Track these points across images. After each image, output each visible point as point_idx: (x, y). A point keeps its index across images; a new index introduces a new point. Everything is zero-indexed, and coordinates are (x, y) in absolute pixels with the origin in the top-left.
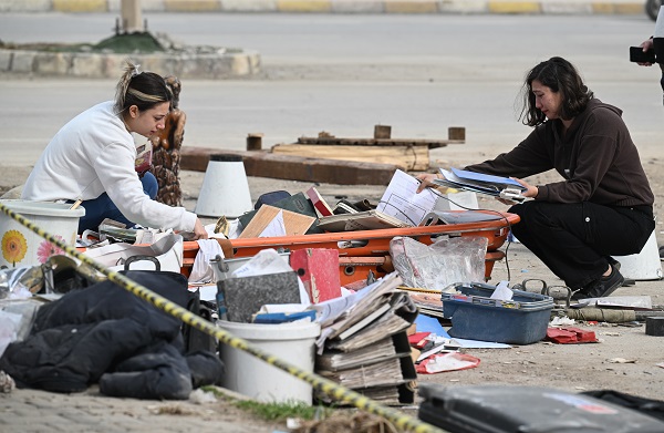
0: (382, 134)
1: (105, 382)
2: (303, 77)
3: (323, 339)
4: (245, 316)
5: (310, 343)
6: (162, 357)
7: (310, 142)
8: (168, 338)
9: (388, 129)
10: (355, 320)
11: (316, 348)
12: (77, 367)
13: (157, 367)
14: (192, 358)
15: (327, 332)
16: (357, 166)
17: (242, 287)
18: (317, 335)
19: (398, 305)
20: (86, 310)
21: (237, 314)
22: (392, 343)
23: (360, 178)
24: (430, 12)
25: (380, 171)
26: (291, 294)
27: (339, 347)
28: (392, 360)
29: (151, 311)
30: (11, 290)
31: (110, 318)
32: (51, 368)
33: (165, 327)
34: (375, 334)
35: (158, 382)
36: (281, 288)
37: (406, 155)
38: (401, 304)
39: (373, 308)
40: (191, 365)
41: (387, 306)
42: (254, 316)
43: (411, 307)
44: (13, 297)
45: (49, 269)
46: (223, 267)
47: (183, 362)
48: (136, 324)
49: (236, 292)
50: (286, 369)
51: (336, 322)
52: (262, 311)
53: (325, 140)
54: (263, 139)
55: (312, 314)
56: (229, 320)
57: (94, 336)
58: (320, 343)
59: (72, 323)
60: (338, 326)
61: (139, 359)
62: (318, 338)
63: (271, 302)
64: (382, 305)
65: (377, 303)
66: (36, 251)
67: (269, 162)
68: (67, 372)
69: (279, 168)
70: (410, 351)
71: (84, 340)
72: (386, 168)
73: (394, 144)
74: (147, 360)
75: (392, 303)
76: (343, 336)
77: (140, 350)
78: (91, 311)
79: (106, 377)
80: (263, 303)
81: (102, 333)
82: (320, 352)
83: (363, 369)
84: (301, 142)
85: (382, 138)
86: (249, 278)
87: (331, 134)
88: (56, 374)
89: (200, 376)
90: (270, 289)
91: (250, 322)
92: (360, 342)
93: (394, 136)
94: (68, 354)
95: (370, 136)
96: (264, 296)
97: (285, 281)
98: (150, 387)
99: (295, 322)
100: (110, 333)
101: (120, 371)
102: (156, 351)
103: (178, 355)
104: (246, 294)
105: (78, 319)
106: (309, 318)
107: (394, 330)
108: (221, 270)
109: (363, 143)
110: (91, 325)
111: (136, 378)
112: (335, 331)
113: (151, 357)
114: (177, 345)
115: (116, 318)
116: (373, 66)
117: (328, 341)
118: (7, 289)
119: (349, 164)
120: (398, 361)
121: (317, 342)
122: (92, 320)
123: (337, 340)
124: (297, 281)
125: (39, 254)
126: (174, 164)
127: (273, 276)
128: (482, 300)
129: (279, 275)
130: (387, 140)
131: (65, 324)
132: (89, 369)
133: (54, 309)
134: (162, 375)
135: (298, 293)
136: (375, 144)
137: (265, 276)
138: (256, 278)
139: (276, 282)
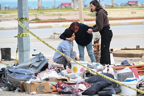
0: (138, 47)
1: (99, 93)
2: (117, 38)
4: (123, 80)
6: (110, 88)
7: (123, 49)
8: (110, 85)
9: (139, 46)
11: (137, 86)
12: (93, 91)
13: (109, 90)
14: (115, 88)
15: (139, 83)
16: (134, 54)
17: (122, 75)
18: (137, 83)
20: (94, 80)
21: (121, 80)
23: (134, 56)
24: (140, 24)
25: (138, 54)
26: (132, 76)
27: (142, 86)
29: (107, 80)
30: (78, 77)
31: (99, 81)
32: (88, 91)
33: (110, 83)
35: (109, 93)
36: (130, 75)
37: (143, 51)
40: (115, 90)
42: (125, 80)
44: (78, 78)
45: (85, 73)
46: (116, 72)
47: (114, 89)
48: (104, 82)
49: (121, 76)
50: (130, 88)
51: (141, 81)
52: (126, 79)
53: (126, 49)
54: (113, 50)
55: (136, 80)
56: (120, 81)
57: (96, 85)
58: (138, 85)
59: (92, 83)
60: (141, 82)
61: (105, 89)
62: (137, 84)
63: (128, 78)
66: (79, 70)
67: (116, 54)
68: (91, 92)
69: (118, 55)
71: (94, 85)
72: (139, 54)
73: (140, 49)
74: (107, 89)
76: (142, 84)
77: (105, 87)
78: (95, 80)
79: (99, 92)
80: (126, 78)
81: (98, 84)
82: (138, 87)
84: (122, 49)
85: (138, 48)
86: (124, 73)
87: (127, 48)
88: (89, 92)
89: (117, 92)
90: (128, 75)
91: (124, 81)
93: (140, 48)
94: (92, 88)
95: (135, 48)
96: (127, 76)
97: (130, 73)
98: (108, 94)
99: (133, 81)
100: (99, 84)
101: (102, 91)
102: (108, 87)
103: (112, 88)
104: (123, 76)
105: (93, 82)
108: (115, 73)
109: (134, 49)
110: (96, 83)
111: (105, 92)
112: (141, 83)
113: (108, 88)
114: (112, 86)
115: (100, 81)
116: (131, 35)
117: (139, 85)
118: (77, 77)
119: (132, 53)
121: (137, 85)
122: (96, 82)
123: (141, 84)
124: (133, 73)
125: (80, 71)
126: (99, 54)
127: (128, 72)
129: (129, 72)
130: (139, 48)
131: (90, 83)
132: (96, 91)
133: (88, 80)
134: (110, 91)
135: (133, 76)
136: (137, 49)
138: (125, 73)
139: (129, 74)
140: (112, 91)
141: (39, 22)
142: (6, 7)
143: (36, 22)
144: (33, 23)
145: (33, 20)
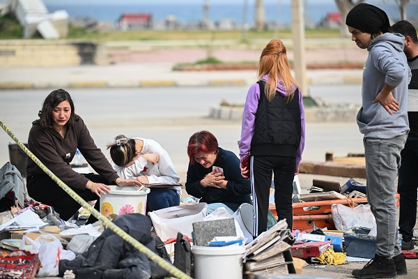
3: (246, 255)
5: (239, 257)
6: (136, 261)
10: (262, 244)
11: (242, 259)
13: (131, 266)
15: (247, 251)
17: (203, 227)
19: (285, 237)
21: (201, 241)
22: (283, 256)
26: (230, 230)
27: (254, 258)
28: (283, 265)
32: (92, 269)
34: (272, 252)
36: (225, 227)
38: (287, 236)
39: (271, 238)
41: (279, 237)
42: (209, 243)
43: (292, 238)
47: (148, 264)
49: (201, 229)
51: (253, 246)
52: (214, 240)
58: (244, 257)
60: (253, 248)
61: (124, 262)
62: (243, 254)
64: (276, 236)
65: (273, 235)
68: (101, 272)
70: (292, 260)
74: (128, 263)
75: (281, 235)
76: (255, 253)
80: (214, 236)
82: (245, 262)
83: (267, 270)
86: (208, 222)
90: (219, 227)
91: (206, 246)
92: (264, 256)
96: (216, 231)
97: (227, 223)
99: (231, 246)
103: (145, 259)
104: (206, 230)
106: (238, 244)
107: (283, 249)
111: (119, 272)
112: (252, 251)
113: (130, 261)
117: (248, 257)
120: (286, 266)
123: (252, 255)
124: (234, 223)
127: (221, 221)
128: (364, 236)
129: (224, 220)
134: (131, 271)
135: (235, 230)
137: (216, 221)
138: (211, 222)
139: (223, 224)
140: (137, 270)
141: (217, 69)
142: (168, 23)
143: (209, 69)
144: (198, 70)
145: (200, 63)
